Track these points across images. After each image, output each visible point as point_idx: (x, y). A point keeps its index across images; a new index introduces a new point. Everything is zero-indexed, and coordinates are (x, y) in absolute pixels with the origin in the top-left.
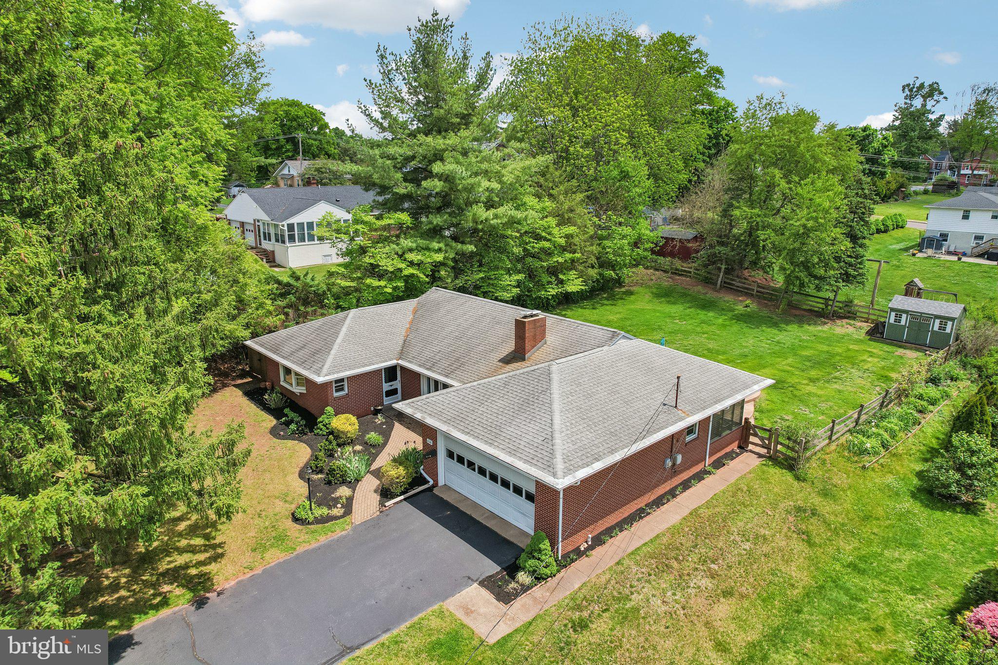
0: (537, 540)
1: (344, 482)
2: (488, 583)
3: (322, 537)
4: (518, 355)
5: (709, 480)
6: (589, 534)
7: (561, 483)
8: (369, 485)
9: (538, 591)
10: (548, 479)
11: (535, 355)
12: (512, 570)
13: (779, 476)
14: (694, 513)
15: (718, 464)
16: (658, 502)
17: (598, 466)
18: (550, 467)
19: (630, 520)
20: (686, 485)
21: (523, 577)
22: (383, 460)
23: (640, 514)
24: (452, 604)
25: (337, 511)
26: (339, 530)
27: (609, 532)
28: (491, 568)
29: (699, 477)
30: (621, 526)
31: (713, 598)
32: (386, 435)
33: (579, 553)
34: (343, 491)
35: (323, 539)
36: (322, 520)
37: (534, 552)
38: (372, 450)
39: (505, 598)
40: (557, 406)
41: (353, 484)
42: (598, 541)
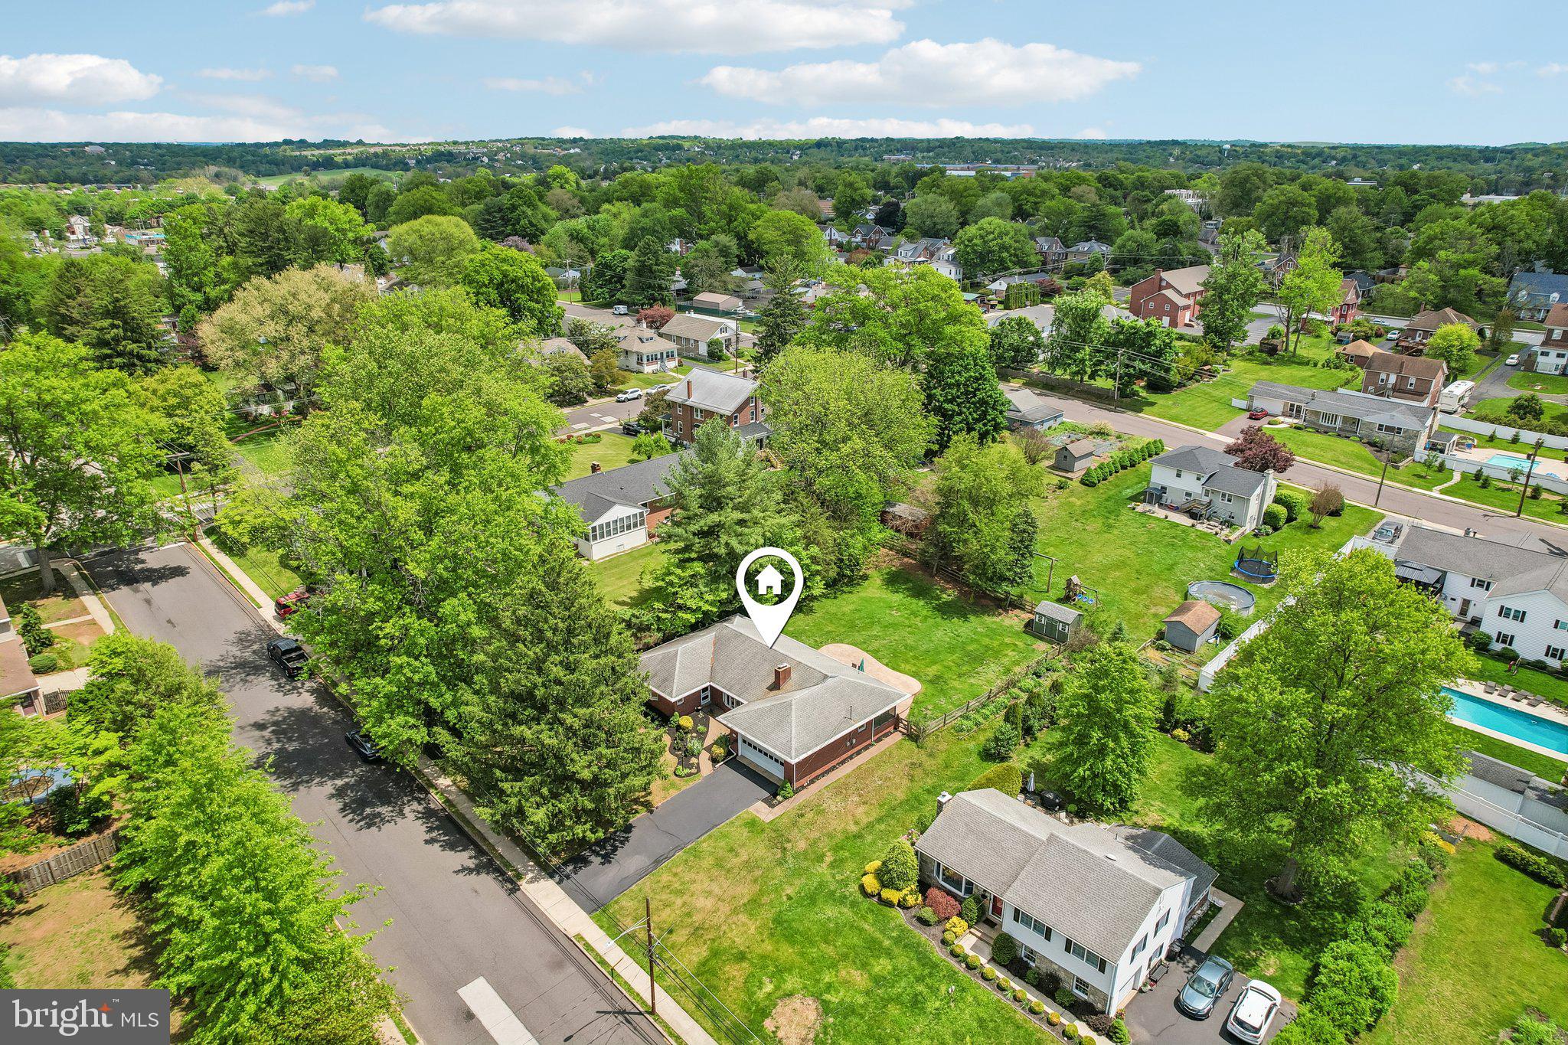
0: (785, 783)
1: (693, 755)
2: (765, 801)
3: (691, 783)
4: (775, 686)
5: (872, 749)
6: (808, 779)
7: (793, 761)
8: (705, 756)
9: (785, 803)
10: (789, 760)
11: (785, 687)
12: (775, 795)
13: (910, 745)
14: (859, 767)
15: (878, 740)
16: (843, 762)
17: (810, 753)
18: (789, 754)
19: (828, 772)
20: (859, 753)
21: (779, 798)
22: (708, 741)
23: (833, 768)
24: (751, 809)
25: (694, 771)
26: (697, 780)
27: (817, 778)
28: (766, 794)
29: (866, 748)
30: (823, 775)
31: (857, 805)
32: (707, 726)
33: (803, 787)
34: (694, 760)
35: (691, 784)
36: (689, 775)
37: (783, 788)
38: (702, 736)
39: (772, 806)
40: (793, 724)
41: (697, 756)
42: (812, 782)
